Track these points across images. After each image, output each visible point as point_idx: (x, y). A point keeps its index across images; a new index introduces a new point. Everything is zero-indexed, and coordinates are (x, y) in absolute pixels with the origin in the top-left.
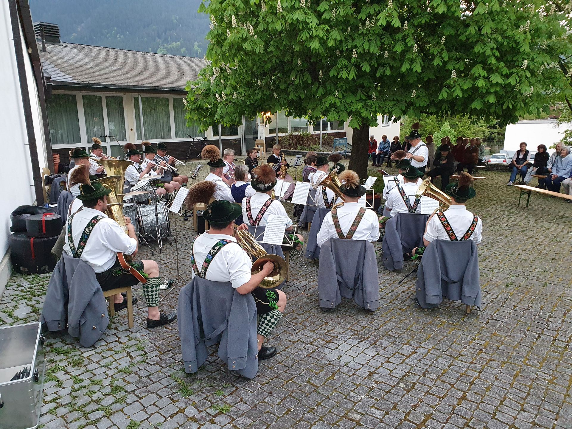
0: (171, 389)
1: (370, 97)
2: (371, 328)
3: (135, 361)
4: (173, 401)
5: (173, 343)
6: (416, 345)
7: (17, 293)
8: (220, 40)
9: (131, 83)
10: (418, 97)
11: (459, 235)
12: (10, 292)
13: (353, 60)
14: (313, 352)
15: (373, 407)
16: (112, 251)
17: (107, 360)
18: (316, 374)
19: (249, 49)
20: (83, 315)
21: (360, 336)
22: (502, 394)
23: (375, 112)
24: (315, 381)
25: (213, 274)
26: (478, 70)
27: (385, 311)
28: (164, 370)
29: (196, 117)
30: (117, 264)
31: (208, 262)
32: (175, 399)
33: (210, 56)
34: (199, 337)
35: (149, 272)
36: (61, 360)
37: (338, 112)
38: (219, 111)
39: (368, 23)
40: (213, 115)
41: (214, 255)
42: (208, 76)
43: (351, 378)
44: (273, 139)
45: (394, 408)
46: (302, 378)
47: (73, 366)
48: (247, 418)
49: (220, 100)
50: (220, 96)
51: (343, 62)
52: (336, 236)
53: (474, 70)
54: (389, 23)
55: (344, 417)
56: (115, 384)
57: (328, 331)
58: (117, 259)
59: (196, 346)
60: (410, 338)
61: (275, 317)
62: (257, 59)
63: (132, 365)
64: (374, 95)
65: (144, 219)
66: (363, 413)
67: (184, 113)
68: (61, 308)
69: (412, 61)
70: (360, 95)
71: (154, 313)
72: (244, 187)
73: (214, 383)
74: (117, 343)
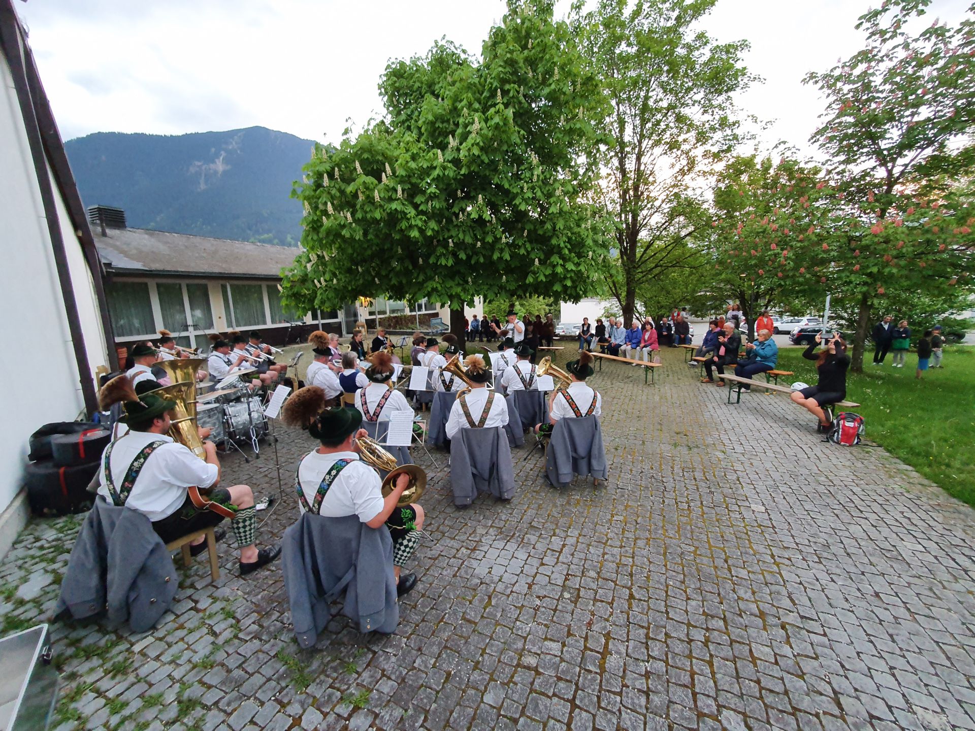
0: (278, 681)
1: (467, 282)
2: (514, 521)
3: (220, 640)
4: (283, 705)
5: (278, 593)
6: (563, 535)
7: (31, 552)
8: (315, 226)
9: (216, 270)
10: (507, 281)
11: (584, 411)
12: (20, 552)
13: (450, 249)
14: (459, 569)
15: (546, 639)
16: (179, 487)
17: (175, 649)
18: (470, 603)
19: (348, 235)
20: (133, 585)
21: (506, 535)
22: (663, 580)
23: (473, 295)
24: (471, 615)
25: (331, 507)
26: (555, 259)
27: (520, 496)
28: (267, 646)
29: (293, 304)
30: (188, 502)
31: (322, 493)
32: (285, 701)
33: (305, 241)
34: (315, 593)
35: (238, 502)
36: (92, 670)
37: (439, 296)
38: (319, 297)
39: (461, 215)
40: (312, 301)
41: (331, 483)
42: (304, 263)
43: (510, 599)
44: (373, 321)
45: (569, 634)
46: (455, 614)
47: (113, 677)
48: (395, 706)
49: (318, 285)
50: (319, 282)
51: (440, 250)
52: (468, 426)
53: (552, 259)
54: (480, 217)
55: (518, 665)
56: (186, 695)
57: (470, 535)
58: (188, 497)
59: (313, 607)
60: (554, 527)
61: (413, 540)
62: (357, 245)
63: (216, 647)
64: (470, 280)
65: (233, 421)
66: (539, 652)
67: (279, 299)
68: (94, 580)
69: (502, 250)
70: (457, 279)
71: (249, 553)
72: (353, 376)
73: (341, 652)
74: (193, 612)
